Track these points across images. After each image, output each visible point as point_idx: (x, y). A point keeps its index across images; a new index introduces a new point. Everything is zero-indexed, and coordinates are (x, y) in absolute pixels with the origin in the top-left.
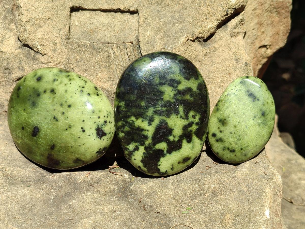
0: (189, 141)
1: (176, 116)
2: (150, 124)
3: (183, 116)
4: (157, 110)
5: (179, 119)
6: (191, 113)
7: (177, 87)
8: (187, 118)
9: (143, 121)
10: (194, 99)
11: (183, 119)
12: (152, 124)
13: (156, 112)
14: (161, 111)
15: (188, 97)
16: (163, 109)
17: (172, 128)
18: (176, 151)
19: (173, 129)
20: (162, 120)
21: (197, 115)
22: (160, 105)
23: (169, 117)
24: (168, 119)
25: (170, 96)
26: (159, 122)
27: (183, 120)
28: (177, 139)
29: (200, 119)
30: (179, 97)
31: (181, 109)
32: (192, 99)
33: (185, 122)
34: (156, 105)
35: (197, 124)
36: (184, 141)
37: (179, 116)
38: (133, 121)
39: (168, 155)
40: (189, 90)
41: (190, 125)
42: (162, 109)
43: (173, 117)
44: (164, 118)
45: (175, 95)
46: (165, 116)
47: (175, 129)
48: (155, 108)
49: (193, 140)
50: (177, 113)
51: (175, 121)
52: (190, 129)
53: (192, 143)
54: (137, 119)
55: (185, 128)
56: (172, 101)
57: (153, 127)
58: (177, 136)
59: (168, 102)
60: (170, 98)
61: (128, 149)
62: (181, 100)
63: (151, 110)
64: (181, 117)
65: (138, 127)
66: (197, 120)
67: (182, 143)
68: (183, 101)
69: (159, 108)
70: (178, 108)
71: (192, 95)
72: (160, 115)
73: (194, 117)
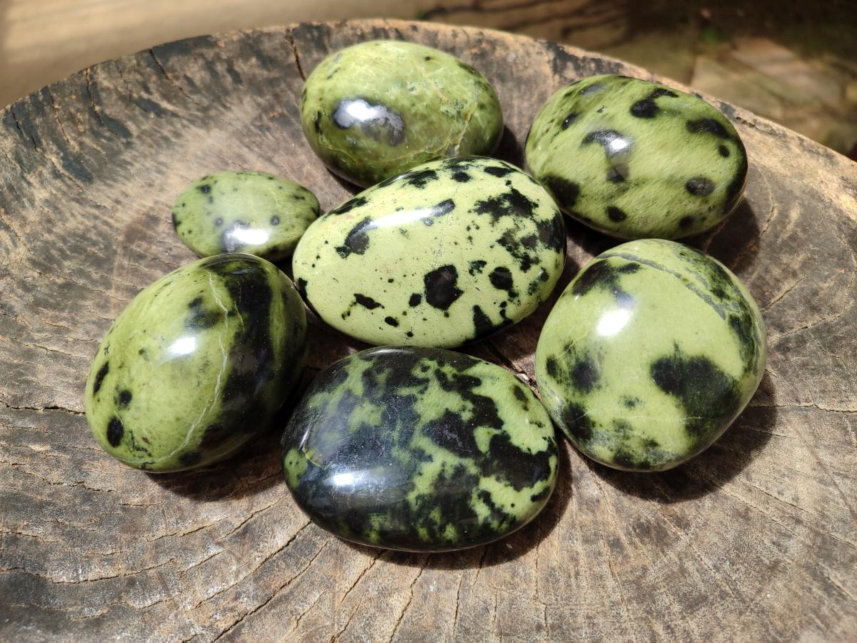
0: (477, 382)
1: (419, 401)
2: (430, 458)
3: (420, 388)
4: (399, 442)
5: (425, 396)
6: (418, 373)
7: (356, 398)
8: (427, 381)
9: (420, 474)
10: (388, 366)
11: (426, 388)
12: (430, 453)
13: (404, 443)
14: (401, 432)
15: (382, 378)
16: (398, 427)
17: (442, 411)
18: (497, 410)
19: (447, 409)
20: (423, 430)
21: (422, 362)
22: (390, 434)
23: (419, 416)
24: (422, 419)
25: (372, 412)
26: (427, 439)
27: (429, 390)
28: (470, 405)
29: (431, 359)
30: (380, 394)
31: (404, 392)
32: (387, 371)
33: (434, 387)
34: (387, 442)
35: (441, 364)
36: (476, 391)
37: (419, 396)
38: (418, 498)
39: (505, 427)
40: (367, 375)
41: (441, 376)
42: (398, 429)
43: (419, 407)
44: (418, 428)
45: (372, 401)
46: (414, 425)
47: (445, 407)
48: (393, 444)
49: (477, 375)
50: (411, 400)
51: (430, 404)
52: (450, 377)
53: (481, 378)
54: (413, 487)
55: (446, 386)
56: (384, 407)
57: (435, 453)
58: (462, 403)
59: (384, 416)
60: (379, 411)
61: (486, 519)
62: (386, 390)
63: (397, 453)
64: (422, 392)
65: (432, 487)
66: (433, 364)
67: (480, 396)
68: (387, 387)
69: (396, 435)
70: (401, 397)
71: (380, 371)
72: (412, 434)
73: (425, 369)
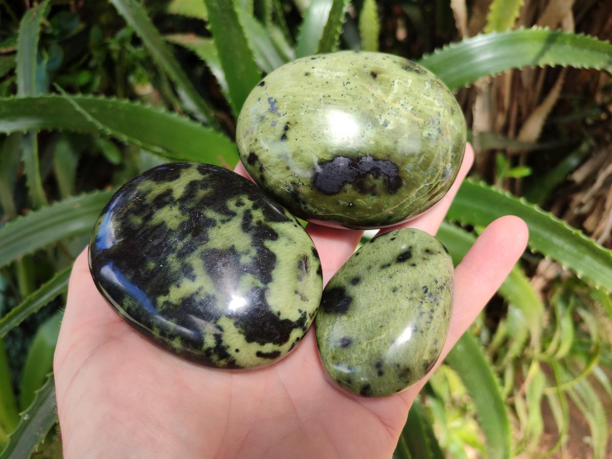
0: (274, 236)
1: (216, 228)
2: (193, 278)
3: (224, 217)
4: (179, 251)
5: (223, 226)
6: (231, 204)
7: (172, 199)
8: (234, 214)
9: (178, 286)
10: (213, 186)
11: (229, 220)
12: (195, 274)
13: (181, 255)
14: (186, 245)
15: (201, 193)
16: (186, 240)
17: (229, 245)
18: (273, 268)
19: (233, 246)
20: (203, 253)
21: (241, 197)
22: (176, 242)
23: (208, 240)
24: (209, 243)
25: (176, 216)
26: (202, 261)
27: (231, 223)
28: (254, 252)
29: (250, 199)
30: (190, 205)
31: (210, 214)
32: (209, 190)
33: (236, 222)
34: (171, 247)
35: (255, 207)
36: (268, 244)
37: (219, 224)
38: (167, 303)
39: (270, 285)
40: (193, 185)
41: (248, 216)
42: (185, 242)
43: (212, 233)
44: (201, 249)
45: (181, 208)
46: (199, 244)
47: (233, 243)
48: (173, 251)
49: (278, 232)
50: (211, 223)
51: (222, 235)
52: (254, 221)
53: (280, 235)
54: (166, 293)
55: (246, 227)
56: (186, 218)
57: (201, 276)
58: (250, 247)
59: (182, 225)
60: (181, 219)
61: (209, 349)
62: (197, 205)
63: (171, 260)
64: (223, 222)
65: (181, 301)
66: (248, 203)
67: (268, 249)
68: (200, 203)
69: (180, 245)
70: (205, 217)
71: (204, 186)
72: (193, 251)
73: (239, 204)
